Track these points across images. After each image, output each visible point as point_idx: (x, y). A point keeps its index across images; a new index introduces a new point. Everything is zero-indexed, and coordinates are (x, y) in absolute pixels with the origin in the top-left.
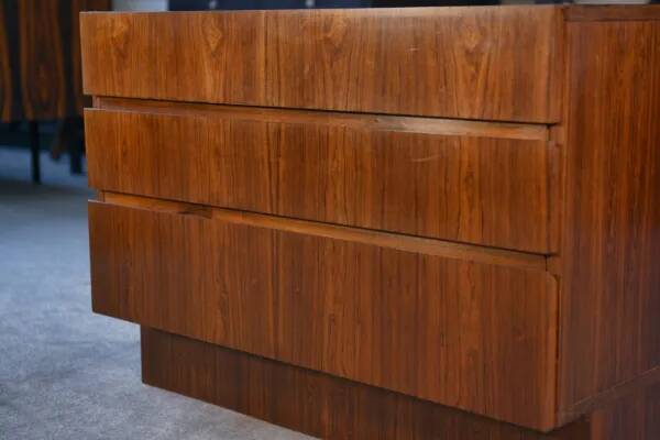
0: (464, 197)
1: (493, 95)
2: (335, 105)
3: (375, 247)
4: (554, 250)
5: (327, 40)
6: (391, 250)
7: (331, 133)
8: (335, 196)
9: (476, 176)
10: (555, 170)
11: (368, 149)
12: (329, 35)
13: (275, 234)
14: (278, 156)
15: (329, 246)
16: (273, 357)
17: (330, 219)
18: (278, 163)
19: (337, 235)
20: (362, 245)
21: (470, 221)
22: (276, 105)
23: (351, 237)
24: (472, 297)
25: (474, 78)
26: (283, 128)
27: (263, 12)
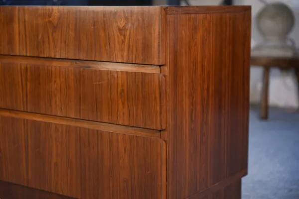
0: (120, 102)
1: (132, 51)
2: (55, 55)
3: (76, 127)
4: (164, 128)
5: (50, 22)
6: (85, 129)
7: (53, 70)
8: (56, 102)
9: (126, 91)
10: (164, 88)
11: (72, 77)
12: (51, 19)
13: (26, 122)
14: (26, 80)
15: (53, 127)
16: (26, 185)
17: (53, 114)
18: (26, 84)
19: (57, 122)
20: (70, 126)
21: (123, 114)
22: (25, 54)
23: (64, 123)
24: (125, 152)
25: (123, 42)
26: (28, 66)
27: (17, 7)
